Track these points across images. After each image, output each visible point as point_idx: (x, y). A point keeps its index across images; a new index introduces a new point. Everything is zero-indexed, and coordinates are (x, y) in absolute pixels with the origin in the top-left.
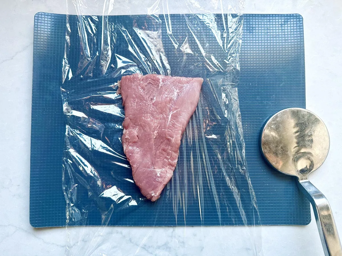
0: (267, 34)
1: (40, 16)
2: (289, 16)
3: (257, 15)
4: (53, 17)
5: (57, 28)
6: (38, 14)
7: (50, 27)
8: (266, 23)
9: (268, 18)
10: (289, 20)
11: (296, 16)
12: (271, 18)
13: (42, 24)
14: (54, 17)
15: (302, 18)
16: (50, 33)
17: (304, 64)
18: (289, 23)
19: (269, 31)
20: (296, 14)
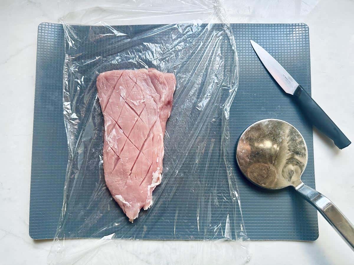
0: (271, 44)
1: (44, 26)
2: (294, 26)
3: (262, 25)
4: (56, 28)
5: (60, 38)
6: (42, 24)
7: (53, 38)
8: (270, 33)
9: (273, 28)
10: (294, 30)
11: (302, 26)
12: (276, 28)
13: (46, 34)
14: (58, 28)
15: (308, 28)
16: (53, 43)
17: (310, 75)
18: (294, 32)
19: (274, 41)
20: (302, 23)
